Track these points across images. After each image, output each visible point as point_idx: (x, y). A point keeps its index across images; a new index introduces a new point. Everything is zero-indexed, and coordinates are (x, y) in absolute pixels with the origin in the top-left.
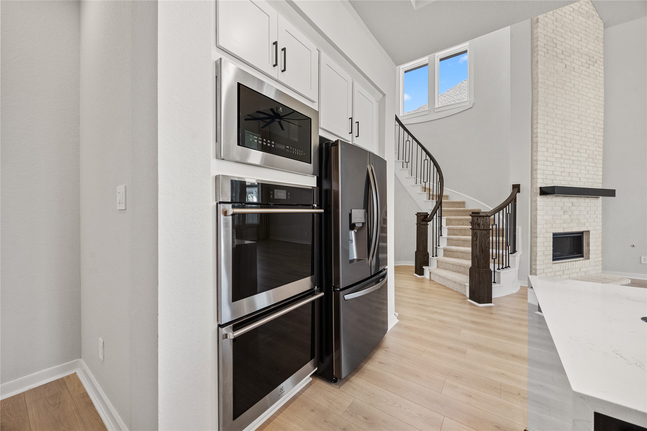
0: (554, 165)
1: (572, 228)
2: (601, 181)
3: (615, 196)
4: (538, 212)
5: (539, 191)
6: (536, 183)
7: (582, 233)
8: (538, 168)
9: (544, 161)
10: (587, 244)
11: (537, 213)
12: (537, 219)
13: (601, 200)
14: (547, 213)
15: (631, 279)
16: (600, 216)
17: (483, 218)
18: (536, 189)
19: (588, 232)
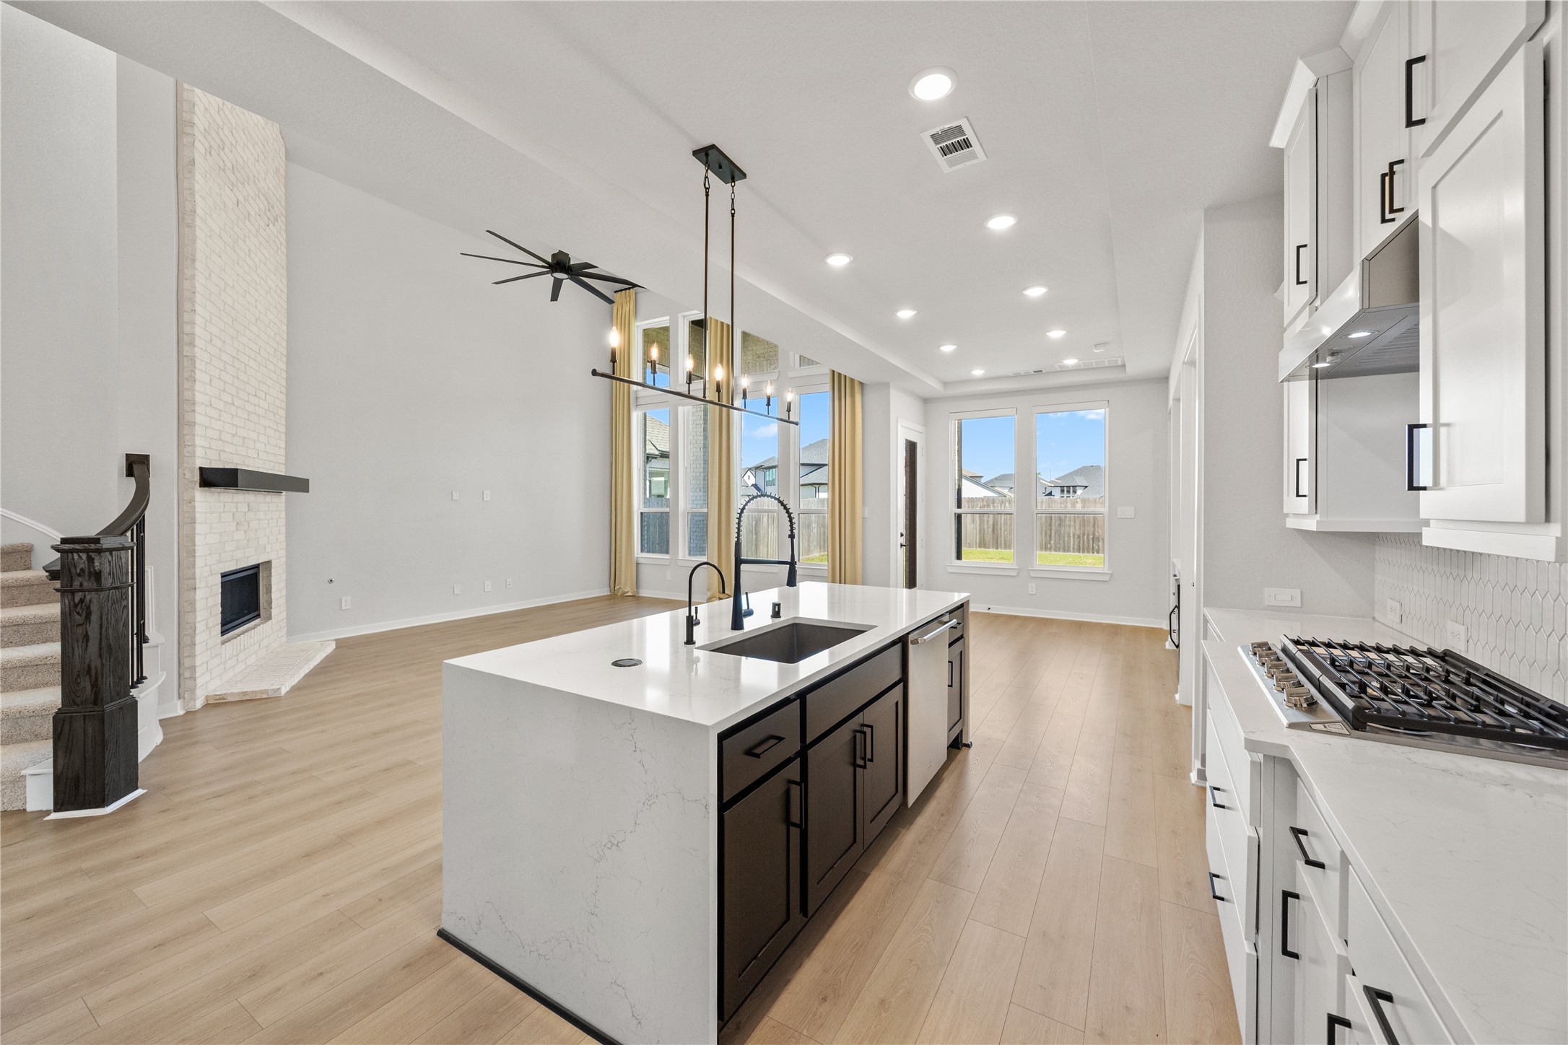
0: (221, 418)
1: (248, 558)
2: (282, 460)
3: (308, 492)
4: (197, 526)
5: (197, 478)
6: (193, 455)
7: (257, 567)
8: (198, 420)
9: (206, 406)
10: (266, 588)
11: (195, 529)
12: (195, 545)
13: (284, 497)
14: (211, 528)
15: (336, 640)
16: (283, 530)
17: (111, 555)
18: (192, 471)
19: (269, 563)
